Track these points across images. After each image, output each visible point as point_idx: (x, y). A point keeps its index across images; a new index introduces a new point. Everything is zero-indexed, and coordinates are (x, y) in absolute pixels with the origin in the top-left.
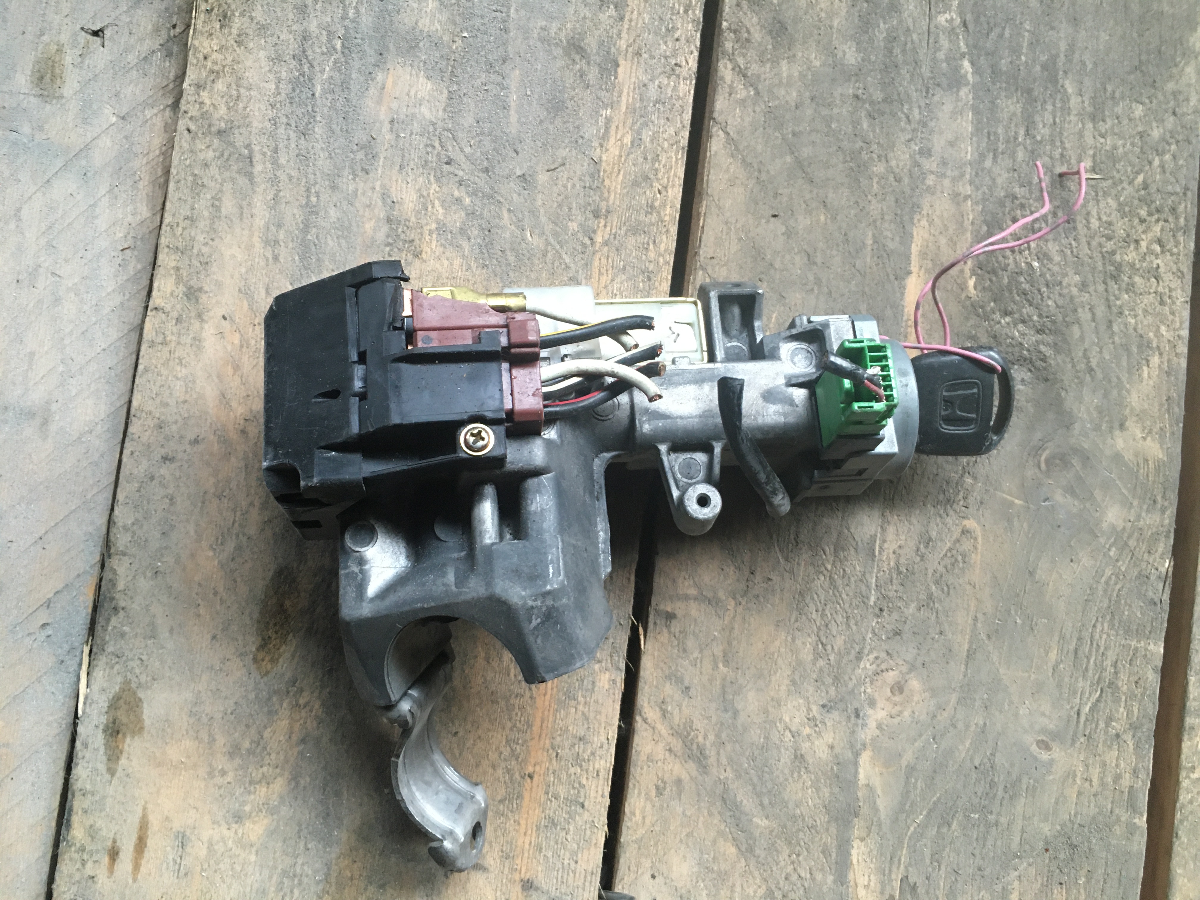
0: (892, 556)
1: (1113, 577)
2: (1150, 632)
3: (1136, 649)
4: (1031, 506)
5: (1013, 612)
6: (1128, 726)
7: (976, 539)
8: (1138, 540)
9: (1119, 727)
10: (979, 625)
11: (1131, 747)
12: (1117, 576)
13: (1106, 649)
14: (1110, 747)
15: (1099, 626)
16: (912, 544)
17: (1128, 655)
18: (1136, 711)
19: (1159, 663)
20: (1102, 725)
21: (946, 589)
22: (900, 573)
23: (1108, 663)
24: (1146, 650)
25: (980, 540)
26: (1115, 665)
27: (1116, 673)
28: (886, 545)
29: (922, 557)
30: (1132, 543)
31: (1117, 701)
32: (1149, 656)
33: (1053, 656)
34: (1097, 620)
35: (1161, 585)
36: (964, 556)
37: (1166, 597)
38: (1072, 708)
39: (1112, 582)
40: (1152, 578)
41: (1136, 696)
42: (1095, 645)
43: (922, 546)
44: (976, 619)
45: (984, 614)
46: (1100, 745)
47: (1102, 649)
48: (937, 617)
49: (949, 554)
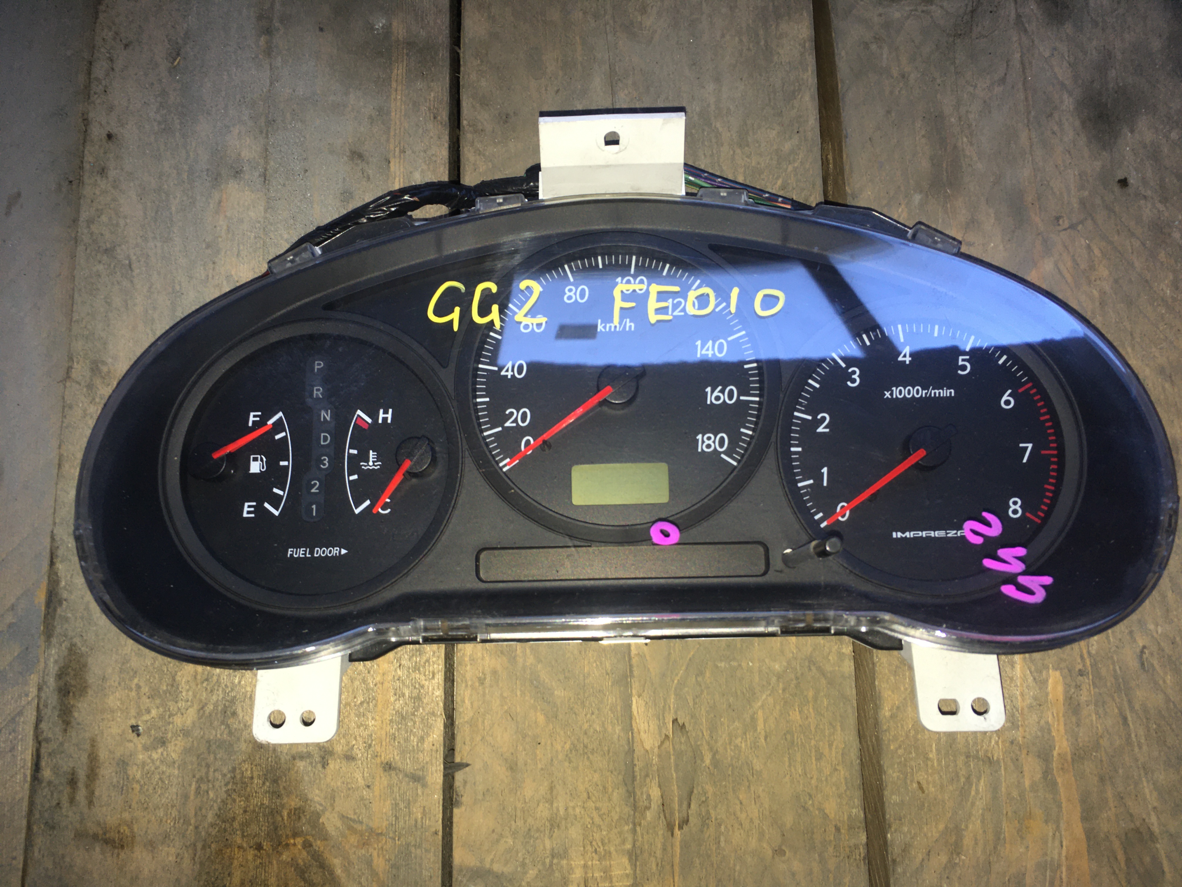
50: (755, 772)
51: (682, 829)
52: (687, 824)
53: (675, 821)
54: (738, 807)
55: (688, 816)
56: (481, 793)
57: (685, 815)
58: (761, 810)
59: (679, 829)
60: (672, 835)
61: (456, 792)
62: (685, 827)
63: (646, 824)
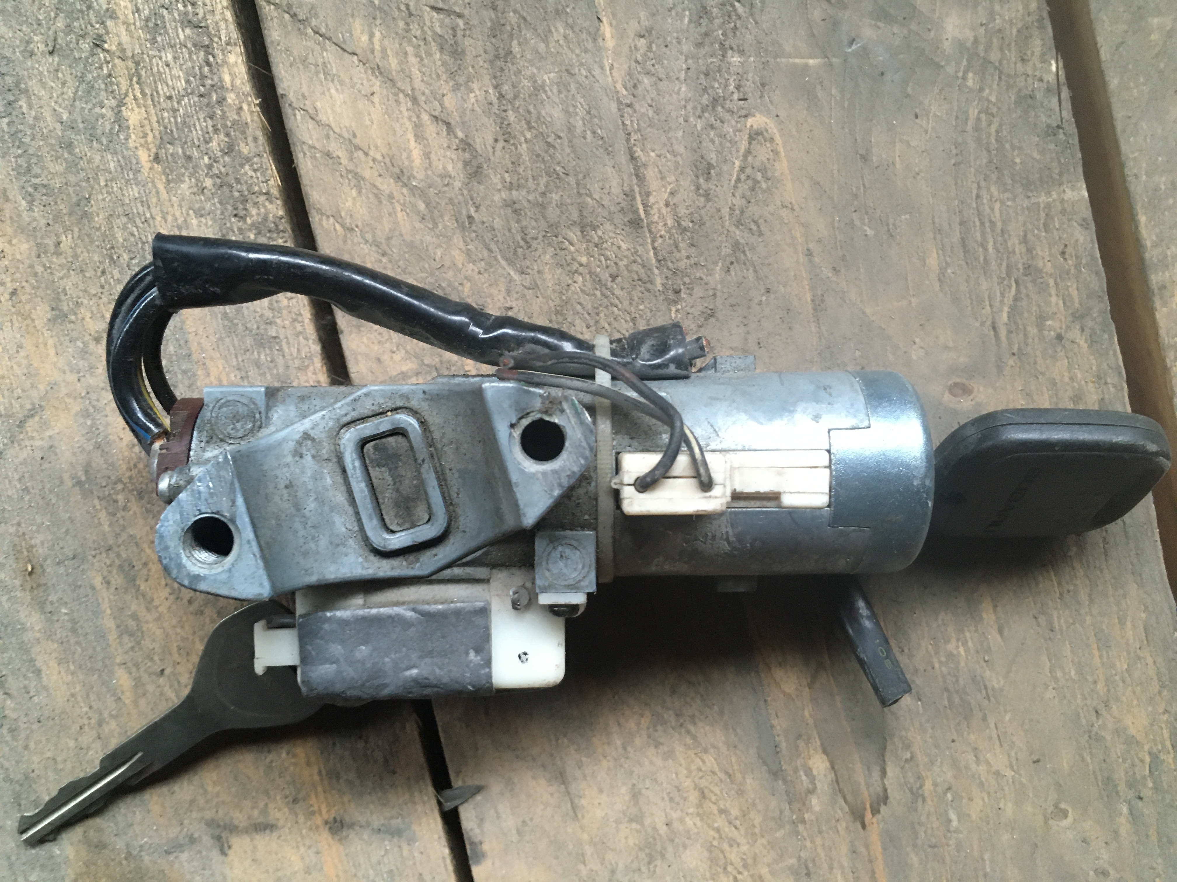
0: (664, 211)
1: (983, 117)
2: (1061, 174)
3: (1048, 206)
4: (834, 60)
5: (857, 222)
6: (1070, 319)
7: (772, 140)
8: (1001, 49)
9: (1057, 325)
10: (817, 260)
11: (1084, 345)
12: (987, 112)
13: (1003, 222)
14: (1054, 357)
15: (984, 193)
16: (686, 183)
17: (1038, 220)
18: (1074, 293)
19: (1087, 212)
20: (1033, 331)
21: (754, 227)
22: (684, 230)
23: (1014, 242)
24: (1062, 201)
25: (778, 139)
26: (1025, 240)
27: (1029, 251)
28: (652, 200)
29: (707, 196)
30: (994, 56)
31: (1043, 289)
32: (1069, 209)
33: (933, 261)
34: (979, 187)
35: (1055, 100)
36: (763, 170)
37: (1067, 114)
38: (983, 324)
39: (984, 124)
40: (1039, 95)
41: (1068, 272)
42: (987, 224)
43: (701, 180)
44: (809, 253)
45: (819, 241)
46: (1040, 361)
47: (999, 224)
48: (755, 271)
49: (743, 177)
50: (990, 692)
51: (879, 812)
52: (885, 804)
53: (863, 803)
54: (971, 757)
55: (885, 790)
56: (514, 832)
57: (879, 789)
58: (1013, 754)
59: (873, 815)
60: (864, 826)
61: (469, 839)
62: (883, 808)
63: (813, 818)
